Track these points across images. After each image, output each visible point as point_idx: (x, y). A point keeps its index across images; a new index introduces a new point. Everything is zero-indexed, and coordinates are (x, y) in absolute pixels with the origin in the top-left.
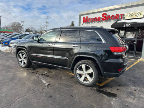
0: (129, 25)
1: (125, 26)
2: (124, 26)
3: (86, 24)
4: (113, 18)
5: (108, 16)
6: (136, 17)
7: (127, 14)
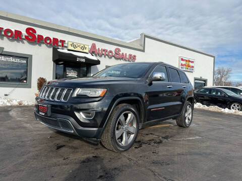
0: (83, 60)
1: (79, 60)
4: (48, 42)
5: (38, 35)
6: (82, 51)
7: (70, 43)
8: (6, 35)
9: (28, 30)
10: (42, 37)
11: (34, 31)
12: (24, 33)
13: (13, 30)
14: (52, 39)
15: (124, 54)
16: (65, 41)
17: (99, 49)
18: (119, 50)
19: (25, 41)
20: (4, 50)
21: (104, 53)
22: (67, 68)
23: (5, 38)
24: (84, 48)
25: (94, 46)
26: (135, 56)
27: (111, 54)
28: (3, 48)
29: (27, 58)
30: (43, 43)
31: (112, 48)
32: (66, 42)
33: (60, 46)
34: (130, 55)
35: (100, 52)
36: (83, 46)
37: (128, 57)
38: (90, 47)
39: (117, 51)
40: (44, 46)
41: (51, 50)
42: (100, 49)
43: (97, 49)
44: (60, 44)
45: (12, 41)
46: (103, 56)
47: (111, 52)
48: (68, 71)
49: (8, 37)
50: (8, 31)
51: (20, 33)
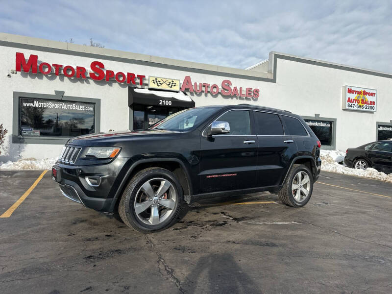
0: (169, 103)
1: (163, 103)
2: (160, 104)
3: (24, 76)
4: (121, 79)
5: (107, 71)
6: (169, 89)
7: (152, 79)
8: (66, 75)
9: (93, 65)
10: (112, 72)
11: (102, 65)
12: (89, 70)
13: (75, 67)
14: (126, 74)
15: (238, 89)
16: (144, 76)
17: (195, 84)
18: (229, 83)
19: (91, 81)
20: (65, 95)
21: (204, 89)
22: (149, 116)
23: (66, 78)
24: (172, 84)
25: (188, 80)
26: (257, 91)
27: (215, 90)
28: (63, 92)
29: (94, 103)
30: (115, 82)
31: (218, 81)
32: (147, 77)
33: (138, 83)
34: (249, 90)
35: (198, 88)
36: (170, 81)
37: (244, 93)
38: (182, 82)
39: (226, 85)
40: (116, 85)
41: (126, 90)
42: (198, 84)
43: (193, 84)
44: (138, 81)
45: (74, 81)
46: (203, 94)
47: (215, 87)
48: (150, 119)
49: (69, 77)
50: (69, 68)
51: (84, 69)
